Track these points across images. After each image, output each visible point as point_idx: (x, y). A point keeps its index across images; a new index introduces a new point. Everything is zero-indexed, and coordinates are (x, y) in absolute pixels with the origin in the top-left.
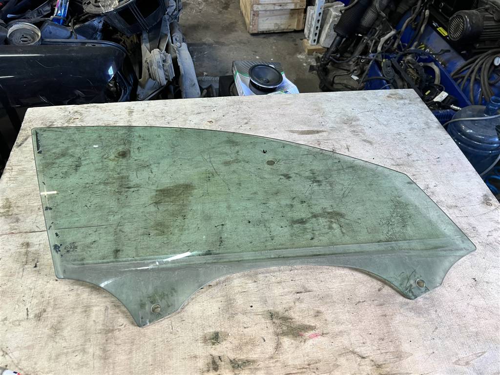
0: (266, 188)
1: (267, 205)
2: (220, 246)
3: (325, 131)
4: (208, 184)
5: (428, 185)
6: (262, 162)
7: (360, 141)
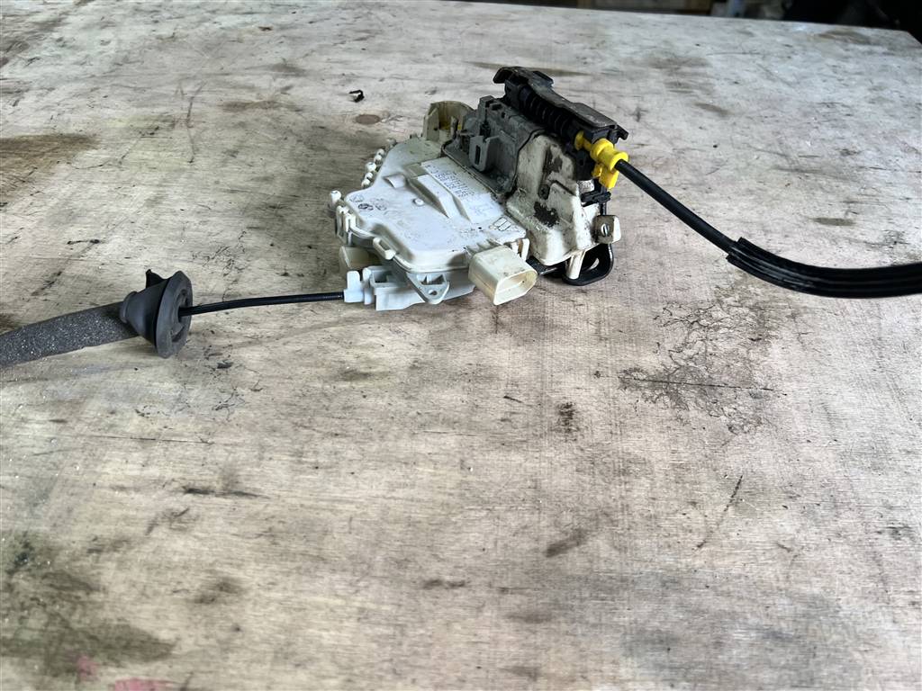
0: (313, 171)
1: (280, 212)
2: (35, 294)
3: (585, 74)
4: (141, 143)
5: (898, 234)
6: (344, 116)
7: (687, 105)
